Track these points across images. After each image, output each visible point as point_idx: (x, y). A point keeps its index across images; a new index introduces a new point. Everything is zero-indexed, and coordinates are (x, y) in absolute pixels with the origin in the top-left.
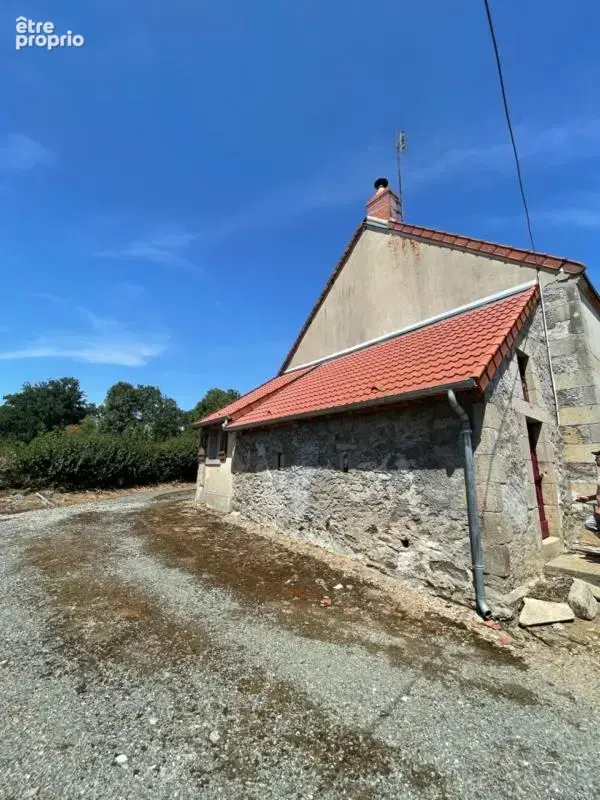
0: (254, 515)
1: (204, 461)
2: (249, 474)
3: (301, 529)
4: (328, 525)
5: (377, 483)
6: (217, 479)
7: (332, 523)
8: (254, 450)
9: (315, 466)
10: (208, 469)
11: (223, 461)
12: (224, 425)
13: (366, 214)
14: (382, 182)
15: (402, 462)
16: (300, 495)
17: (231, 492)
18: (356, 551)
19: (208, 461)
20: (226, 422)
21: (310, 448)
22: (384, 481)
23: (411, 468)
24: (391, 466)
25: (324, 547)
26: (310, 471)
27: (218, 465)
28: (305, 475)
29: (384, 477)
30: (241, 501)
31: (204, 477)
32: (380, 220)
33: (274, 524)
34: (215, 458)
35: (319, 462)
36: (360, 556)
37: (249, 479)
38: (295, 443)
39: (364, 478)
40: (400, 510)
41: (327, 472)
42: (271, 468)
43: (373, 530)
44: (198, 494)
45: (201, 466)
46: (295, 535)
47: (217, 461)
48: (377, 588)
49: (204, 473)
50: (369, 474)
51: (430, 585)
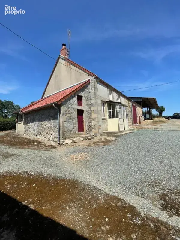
0: (28, 134)
1: (17, 122)
2: (27, 125)
3: (37, 135)
4: (41, 134)
5: (48, 123)
6: (21, 127)
7: (41, 133)
8: (28, 119)
9: (38, 121)
10: (19, 124)
11: (22, 122)
12: (19, 113)
13: (60, 54)
14: (64, 45)
15: (51, 119)
16: (36, 128)
17: (24, 129)
18: (45, 138)
19: (19, 122)
20: (20, 112)
21: (37, 117)
22: (49, 123)
23: (52, 120)
24: (50, 120)
25: (40, 138)
26: (38, 122)
27: (21, 123)
28: (37, 123)
29: (49, 122)
30: (26, 131)
31: (18, 127)
32: (63, 56)
33: (32, 135)
34: (20, 121)
35: (39, 120)
36: (45, 139)
37: (27, 126)
38: (35, 116)
39: (46, 123)
40: (51, 128)
41: (40, 122)
42: (31, 123)
43: (47, 133)
44: (17, 132)
45: (17, 124)
46: (35, 137)
47: (21, 122)
48: (43, 143)
49: (18, 126)
50: (47, 122)
51: (54, 141)
